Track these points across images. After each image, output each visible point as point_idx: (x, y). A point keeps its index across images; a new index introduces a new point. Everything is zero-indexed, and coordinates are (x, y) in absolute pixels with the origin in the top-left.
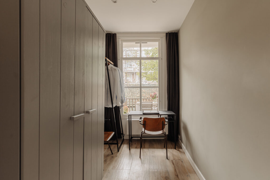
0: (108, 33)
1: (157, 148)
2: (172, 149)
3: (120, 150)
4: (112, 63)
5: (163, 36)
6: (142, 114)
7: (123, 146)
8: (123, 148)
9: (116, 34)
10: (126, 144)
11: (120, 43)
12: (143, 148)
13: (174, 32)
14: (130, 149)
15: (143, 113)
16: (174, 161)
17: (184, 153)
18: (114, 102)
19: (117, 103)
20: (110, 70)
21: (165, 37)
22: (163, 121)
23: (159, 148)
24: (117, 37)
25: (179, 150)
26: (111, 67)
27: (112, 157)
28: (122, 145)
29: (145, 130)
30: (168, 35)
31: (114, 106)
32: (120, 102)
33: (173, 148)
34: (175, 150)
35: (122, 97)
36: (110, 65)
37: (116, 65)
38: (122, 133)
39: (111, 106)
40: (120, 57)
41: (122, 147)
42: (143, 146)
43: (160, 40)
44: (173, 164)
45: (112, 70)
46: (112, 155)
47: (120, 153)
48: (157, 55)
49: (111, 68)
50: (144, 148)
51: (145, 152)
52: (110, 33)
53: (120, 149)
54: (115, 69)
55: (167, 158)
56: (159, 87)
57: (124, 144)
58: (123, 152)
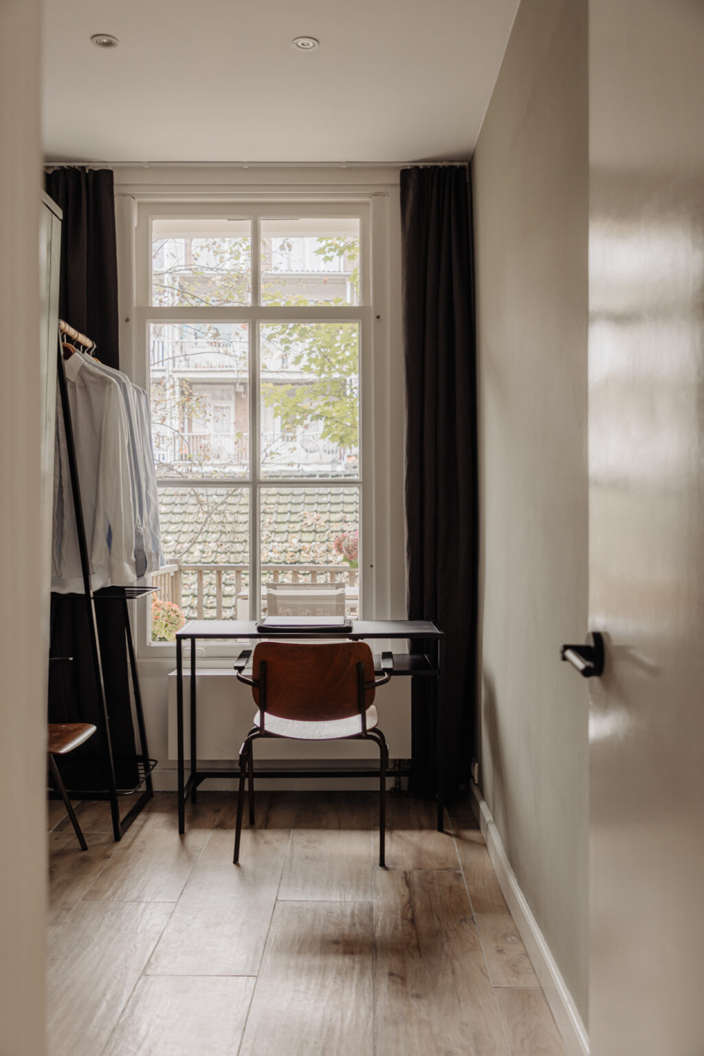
0: (65, 165)
1: (340, 827)
2: (424, 833)
3: (127, 834)
4: (88, 342)
5: (386, 185)
6: (256, 632)
7: (146, 821)
8: (142, 827)
9: (108, 174)
10: (161, 812)
11: (135, 224)
12: (261, 828)
13: (446, 164)
14: (182, 832)
15: (260, 629)
16: (416, 875)
17: (485, 845)
18: (96, 560)
19: (110, 569)
20: (74, 385)
21: (398, 190)
22: (358, 664)
23: (351, 828)
24: (116, 190)
25: (458, 836)
26: (83, 367)
27: (84, 860)
28: (141, 816)
29: (266, 714)
30: (412, 184)
31: (97, 584)
32: (129, 562)
33: (431, 828)
34: (436, 835)
35: (139, 536)
36: (78, 356)
37: (108, 353)
38: (139, 751)
39: (77, 587)
40: (135, 305)
41: (137, 822)
42: (259, 820)
43: (367, 204)
44: (408, 883)
45: (85, 387)
46: (83, 854)
47: (129, 846)
48: (351, 297)
49: (80, 375)
50: (266, 826)
51: (266, 842)
52: (77, 164)
53: (125, 830)
54: (102, 378)
55: (382, 864)
56: (364, 484)
57: (151, 811)
58: (143, 842)
